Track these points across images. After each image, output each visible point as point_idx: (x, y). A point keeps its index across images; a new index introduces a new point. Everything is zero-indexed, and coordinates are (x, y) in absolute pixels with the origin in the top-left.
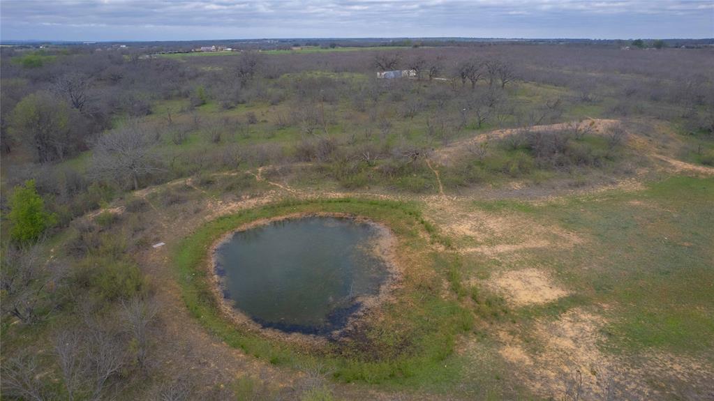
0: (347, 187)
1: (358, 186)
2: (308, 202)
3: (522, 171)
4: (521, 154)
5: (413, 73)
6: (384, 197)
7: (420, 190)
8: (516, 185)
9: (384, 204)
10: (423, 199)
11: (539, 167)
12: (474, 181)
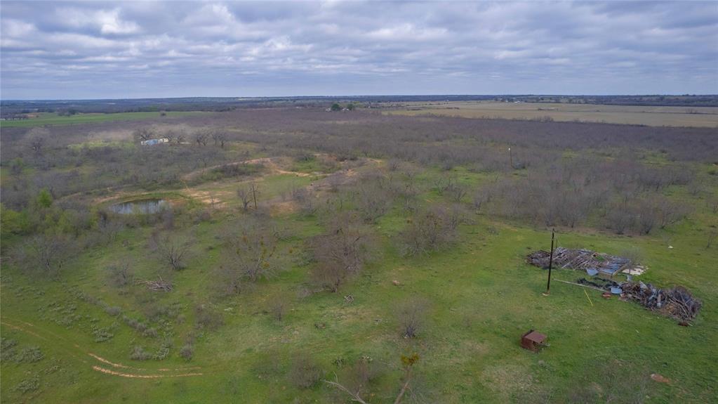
0: (149, 190)
1: (154, 189)
2: (135, 196)
3: (219, 178)
4: (219, 174)
5: (166, 140)
6: (164, 192)
7: (179, 188)
8: (215, 183)
9: (165, 194)
10: (180, 190)
11: (225, 177)
12: (200, 183)
